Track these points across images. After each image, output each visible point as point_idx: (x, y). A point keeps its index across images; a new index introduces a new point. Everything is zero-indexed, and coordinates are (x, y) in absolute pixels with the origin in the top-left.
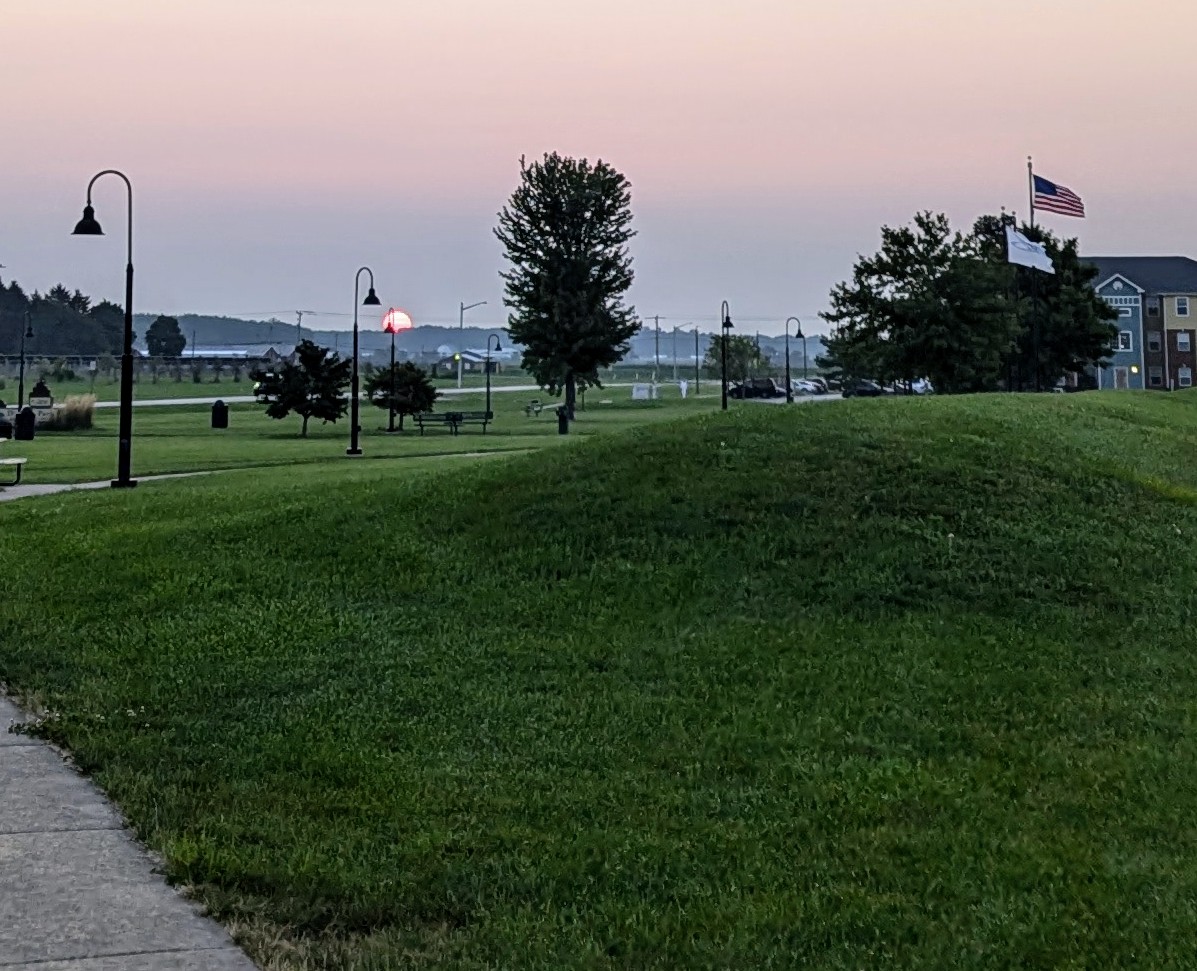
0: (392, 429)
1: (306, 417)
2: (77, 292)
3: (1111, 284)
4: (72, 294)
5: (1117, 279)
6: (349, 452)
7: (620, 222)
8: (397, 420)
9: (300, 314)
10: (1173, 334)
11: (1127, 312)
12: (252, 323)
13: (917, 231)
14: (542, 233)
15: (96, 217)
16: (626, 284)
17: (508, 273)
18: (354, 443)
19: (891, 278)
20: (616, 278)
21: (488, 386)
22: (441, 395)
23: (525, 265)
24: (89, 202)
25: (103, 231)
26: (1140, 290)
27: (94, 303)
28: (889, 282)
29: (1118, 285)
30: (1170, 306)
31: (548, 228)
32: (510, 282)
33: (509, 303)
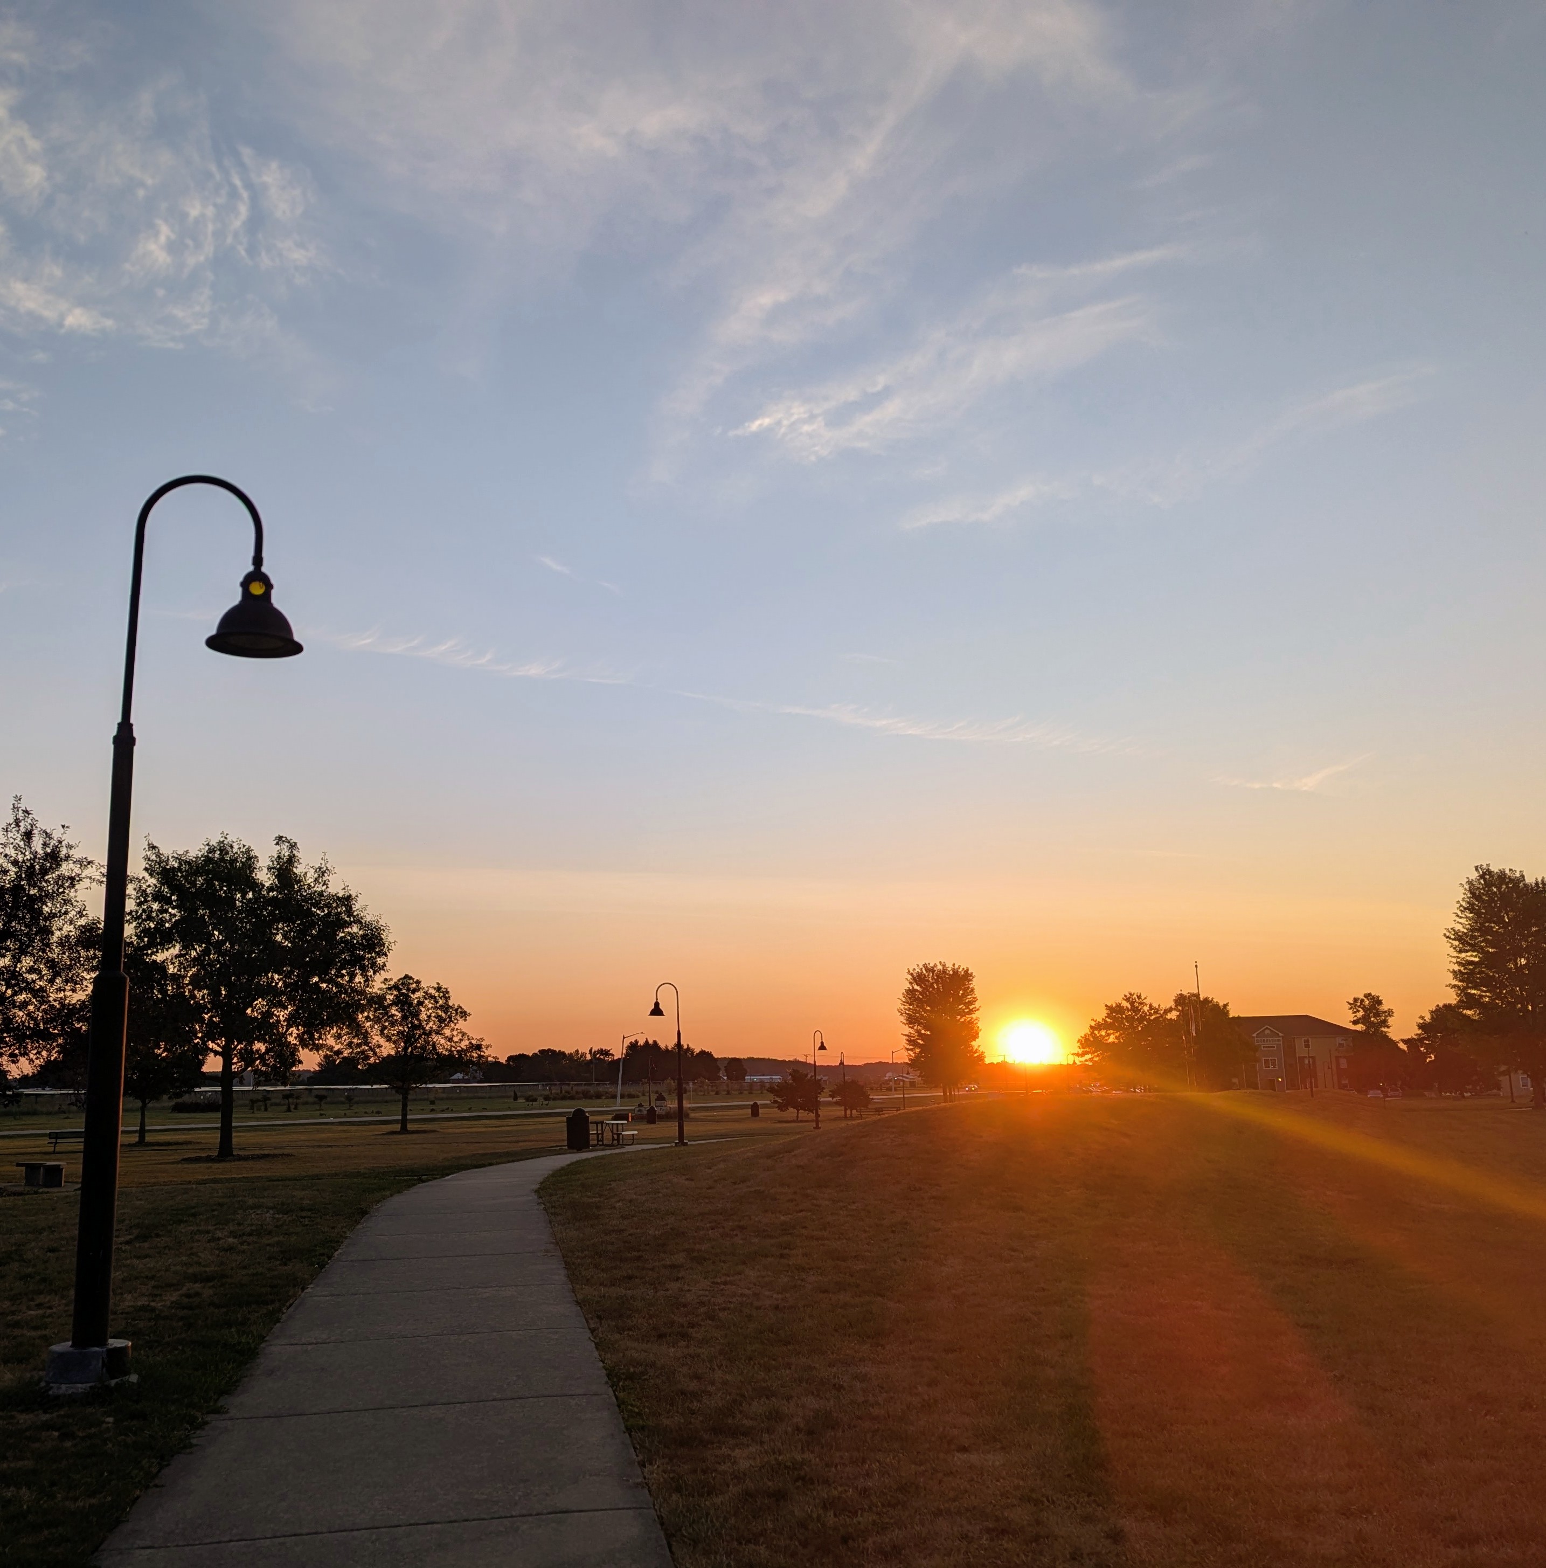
0: (846, 1117)
1: (798, 1111)
2: (688, 1045)
3: (1263, 1031)
4: (685, 1047)
5: (1267, 1028)
6: (814, 1128)
7: (971, 1003)
8: (849, 1112)
9: (806, 1056)
10: (1302, 1058)
11: (1274, 1047)
12: (784, 1061)
13: (1126, 1004)
15: (660, 1007)
17: (905, 1033)
18: (817, 1124)
19: (1112, 1032)
21: (904, 1095)
22: (873, 1099)
23: (916, 1028)
24: (657, 999)
25: (665, 1014)
26: (1281, 1034)
27: (697, 1051)
28: (1112, 1034)
29: (1267, 1032)
30: (1300, 1043)
31: (928, 1008)
32: (907, 1038)
33: (908, 1049)
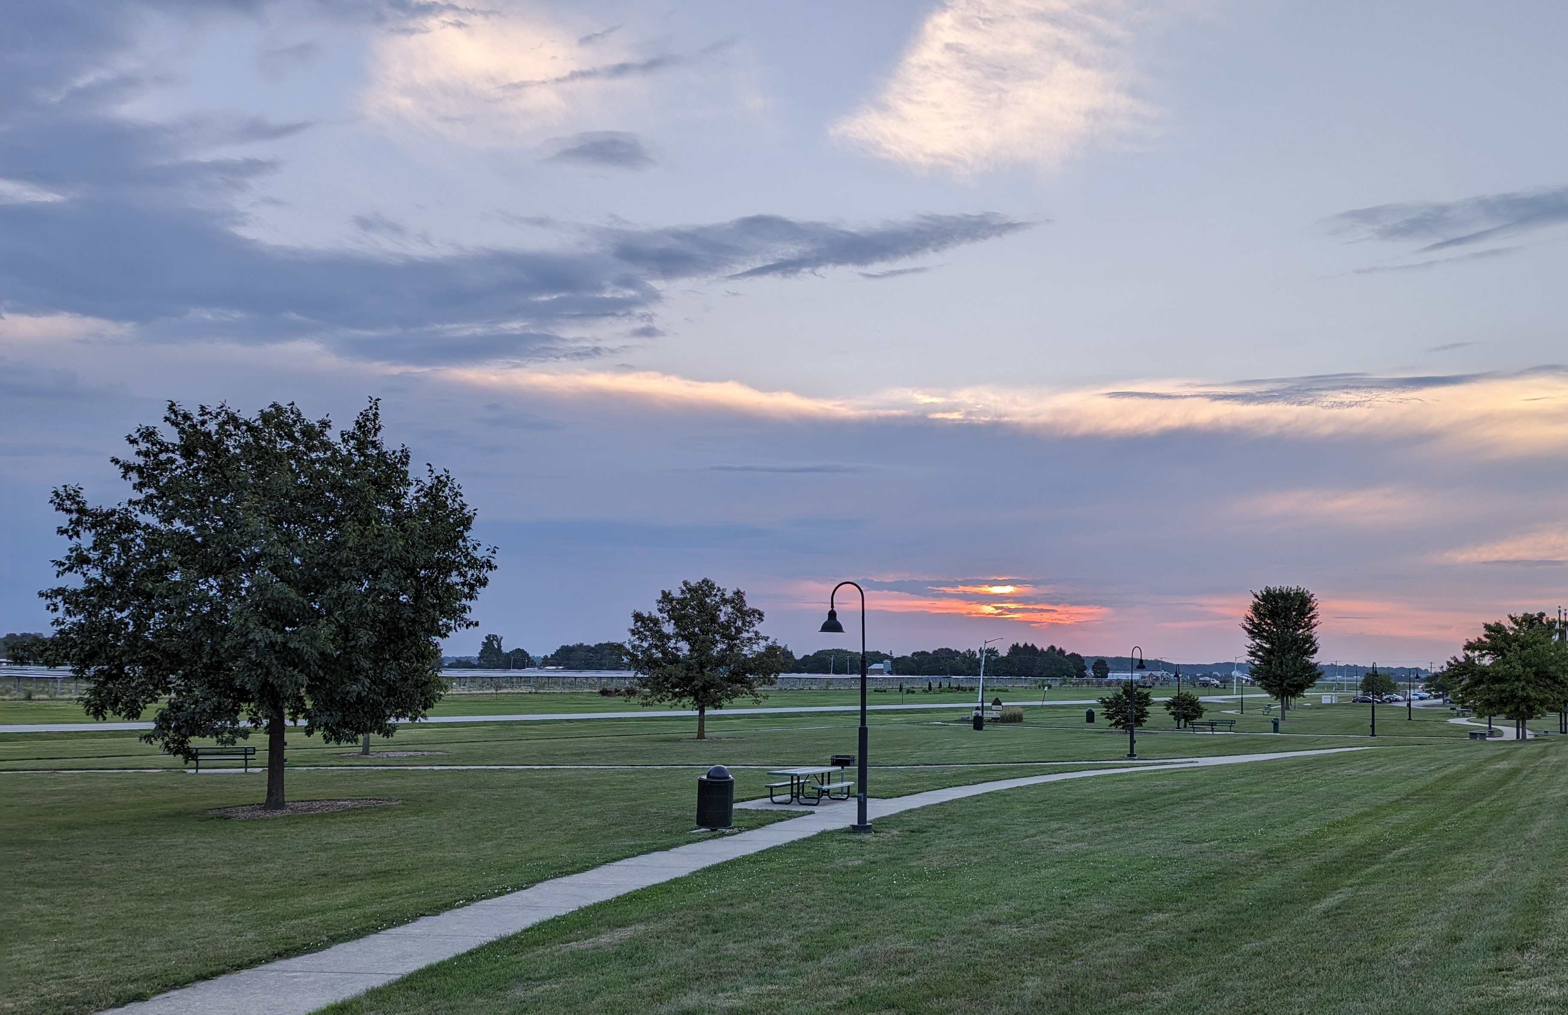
6: (1128, 755)
13: (1508, 623)
14: (1266, 624)
15: (838, 619)
16: (1315, 651)
17: (1249, 645)
19: (1488, 652)
20: (1310, 647)
23: (1258, 641)
24: (832, 606)
25: (844, 630)
28: (1486, 654)
31: (1270, 621)
32: (1249, 650)
